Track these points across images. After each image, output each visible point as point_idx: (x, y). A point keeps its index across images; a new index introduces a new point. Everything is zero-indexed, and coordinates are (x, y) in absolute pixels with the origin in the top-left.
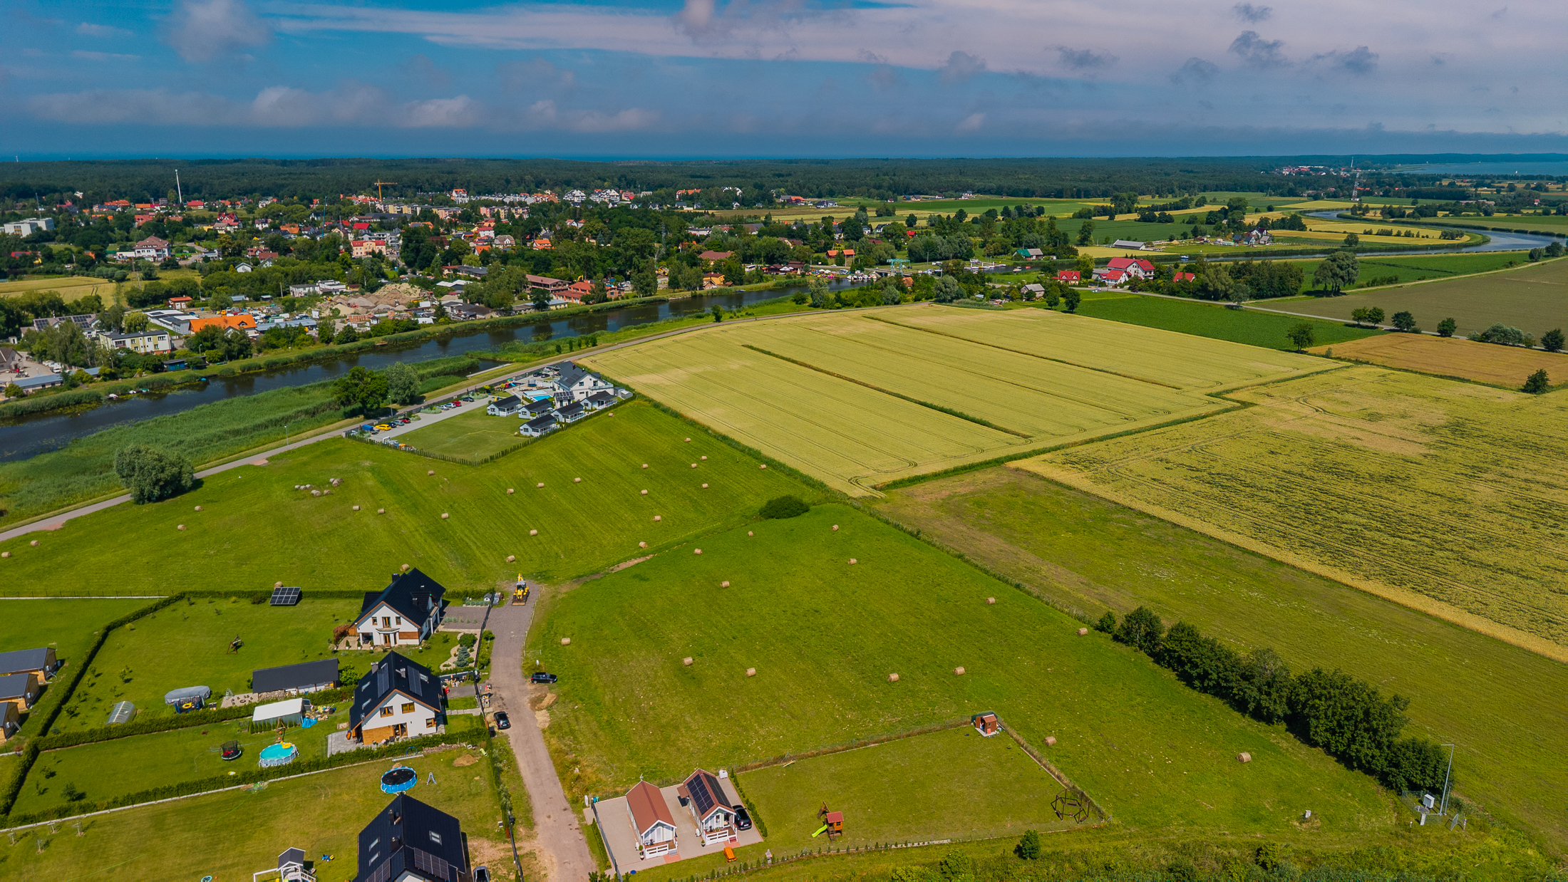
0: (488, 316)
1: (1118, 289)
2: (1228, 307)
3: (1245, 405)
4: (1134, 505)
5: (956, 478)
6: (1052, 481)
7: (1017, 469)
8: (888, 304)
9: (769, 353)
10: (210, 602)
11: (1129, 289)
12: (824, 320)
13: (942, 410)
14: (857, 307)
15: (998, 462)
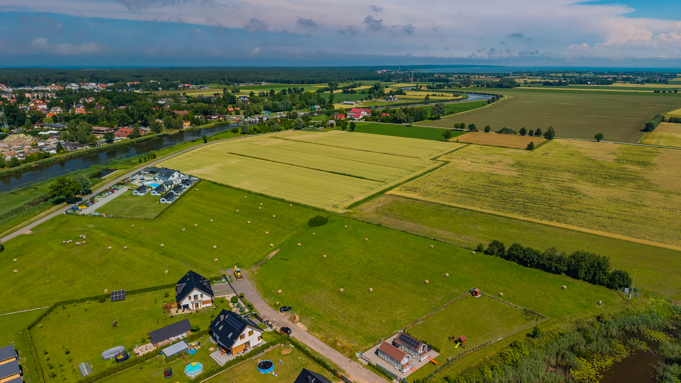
0: (84, 148)
1: (361, 121)
2: (406, 126)
3: (447, 162)
4: (445, 204)
5: (372, 201)
6: (408, 198)
7: (391, 195)
8: (276, 131)
9: (243, 155)
10: (74, 306)
11: (365, 120)
12: (254, 139)
13: (341, 174)
14: (264, 133)
15: (382, 193)
